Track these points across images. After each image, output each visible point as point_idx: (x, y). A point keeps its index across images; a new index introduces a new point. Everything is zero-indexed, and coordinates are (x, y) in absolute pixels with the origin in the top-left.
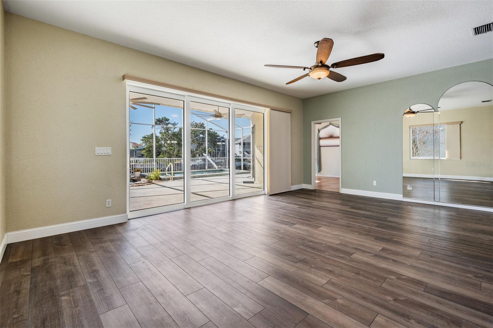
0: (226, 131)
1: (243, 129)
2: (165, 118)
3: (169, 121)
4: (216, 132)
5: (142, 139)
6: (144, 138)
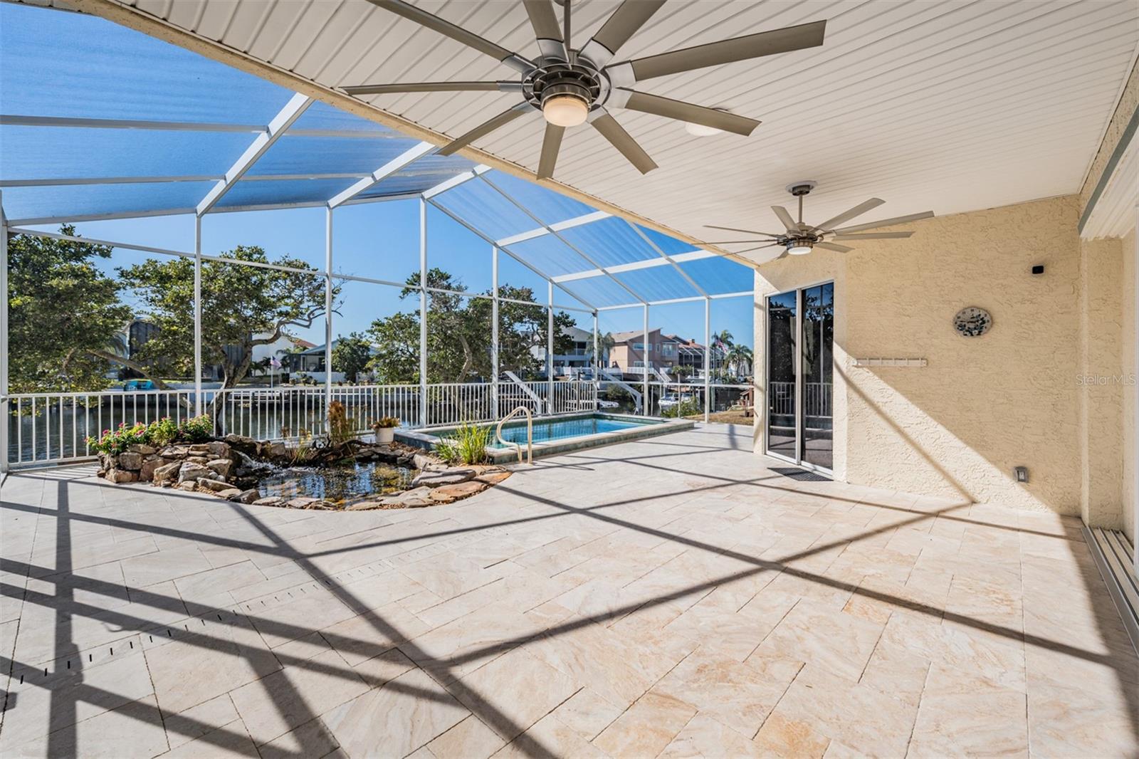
0: (594, 311)
1: (648, 305)
2: (437, 272)
3: (450, 281)
4: (566, 312)
5: (370, 329)
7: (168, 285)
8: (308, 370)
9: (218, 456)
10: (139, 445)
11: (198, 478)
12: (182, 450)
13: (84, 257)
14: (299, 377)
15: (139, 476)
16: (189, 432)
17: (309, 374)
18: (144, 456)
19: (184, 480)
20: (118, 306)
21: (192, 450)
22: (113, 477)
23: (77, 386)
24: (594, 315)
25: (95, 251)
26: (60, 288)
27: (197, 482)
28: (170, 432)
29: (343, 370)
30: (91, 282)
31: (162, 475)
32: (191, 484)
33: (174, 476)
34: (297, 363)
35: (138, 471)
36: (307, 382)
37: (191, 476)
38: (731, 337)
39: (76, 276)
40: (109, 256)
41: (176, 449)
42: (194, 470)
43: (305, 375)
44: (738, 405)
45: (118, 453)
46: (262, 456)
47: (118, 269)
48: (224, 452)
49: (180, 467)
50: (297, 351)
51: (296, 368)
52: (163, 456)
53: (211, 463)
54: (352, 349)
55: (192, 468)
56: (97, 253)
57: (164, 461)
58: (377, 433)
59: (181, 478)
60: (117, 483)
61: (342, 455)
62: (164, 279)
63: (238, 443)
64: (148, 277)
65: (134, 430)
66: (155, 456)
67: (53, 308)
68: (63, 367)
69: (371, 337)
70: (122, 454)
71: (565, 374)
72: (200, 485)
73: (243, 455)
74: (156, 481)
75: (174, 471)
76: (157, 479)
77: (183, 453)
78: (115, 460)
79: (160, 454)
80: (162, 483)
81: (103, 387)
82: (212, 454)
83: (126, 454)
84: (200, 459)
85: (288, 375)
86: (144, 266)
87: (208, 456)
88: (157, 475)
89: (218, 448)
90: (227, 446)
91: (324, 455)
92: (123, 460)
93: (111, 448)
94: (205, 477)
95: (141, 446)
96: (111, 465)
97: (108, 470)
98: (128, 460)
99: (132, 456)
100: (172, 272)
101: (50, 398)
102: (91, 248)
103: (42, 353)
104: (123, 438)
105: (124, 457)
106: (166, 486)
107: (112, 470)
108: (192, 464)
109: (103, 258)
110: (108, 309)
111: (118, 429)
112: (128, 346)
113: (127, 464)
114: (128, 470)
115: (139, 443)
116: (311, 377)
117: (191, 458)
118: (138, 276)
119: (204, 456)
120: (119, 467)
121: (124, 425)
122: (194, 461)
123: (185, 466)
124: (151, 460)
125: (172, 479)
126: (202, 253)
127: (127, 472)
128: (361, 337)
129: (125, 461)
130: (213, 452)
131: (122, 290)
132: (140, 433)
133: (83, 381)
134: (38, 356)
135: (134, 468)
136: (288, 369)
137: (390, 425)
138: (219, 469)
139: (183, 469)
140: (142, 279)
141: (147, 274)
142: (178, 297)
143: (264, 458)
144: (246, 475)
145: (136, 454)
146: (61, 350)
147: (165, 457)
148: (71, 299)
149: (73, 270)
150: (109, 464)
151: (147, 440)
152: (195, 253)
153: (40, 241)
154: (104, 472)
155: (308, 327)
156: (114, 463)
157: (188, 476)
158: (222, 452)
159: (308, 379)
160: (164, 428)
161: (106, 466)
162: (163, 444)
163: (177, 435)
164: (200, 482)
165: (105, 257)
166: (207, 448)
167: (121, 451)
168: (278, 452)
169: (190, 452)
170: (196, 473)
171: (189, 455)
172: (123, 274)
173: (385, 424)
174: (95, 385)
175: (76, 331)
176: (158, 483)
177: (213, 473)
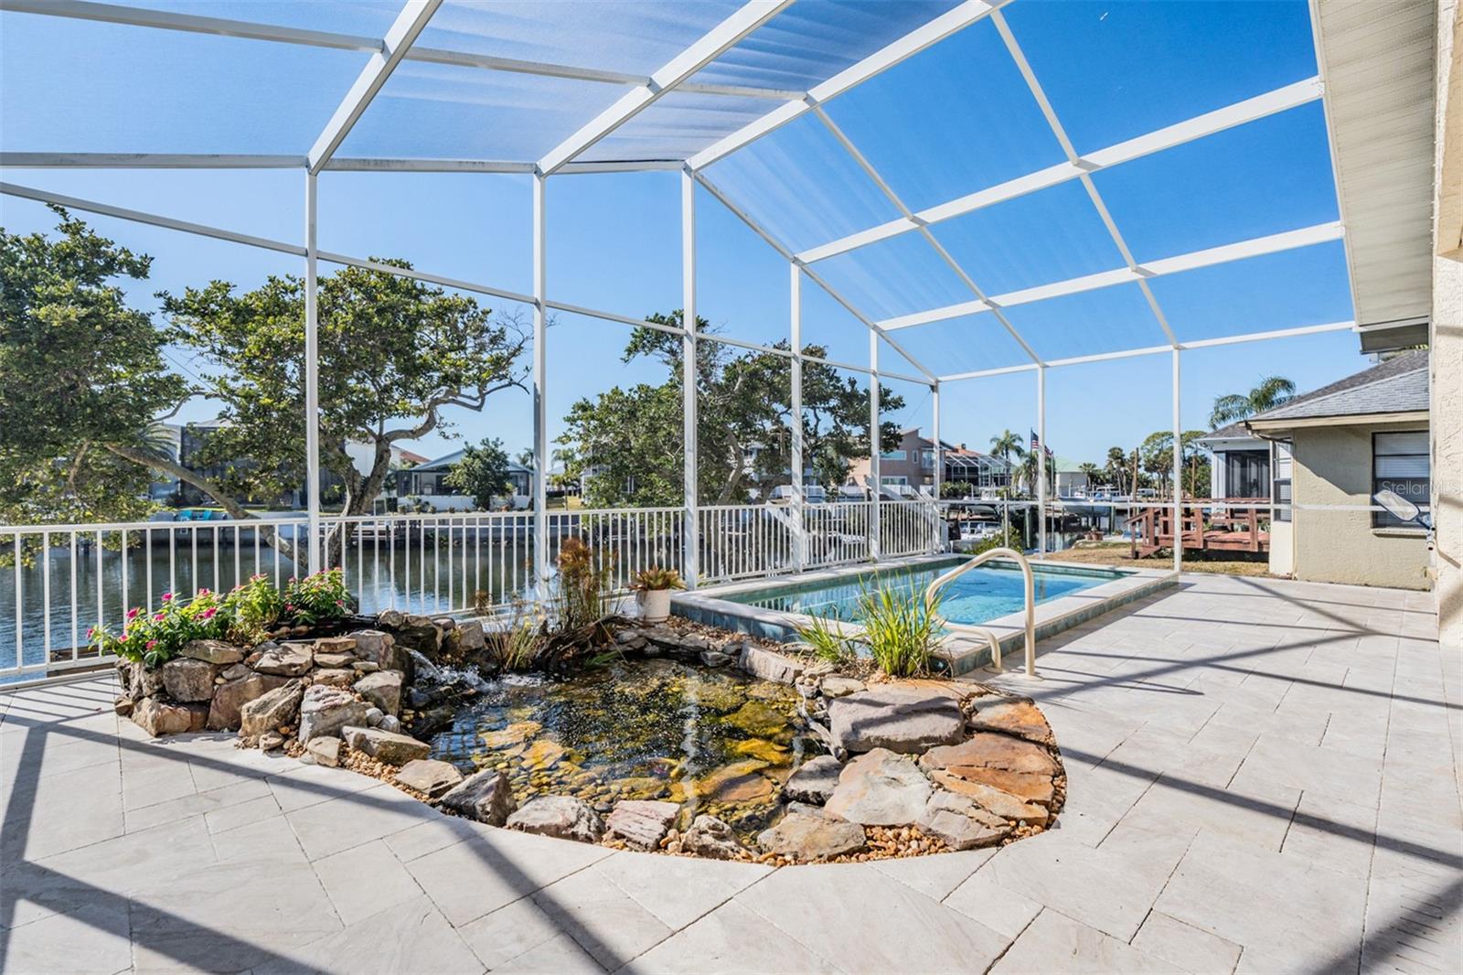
0: (933, 382)
1: (1046, 366)
5: (570, 415)
6: (584, 408)
7: (250, 326)
8: (422, 493)
9: (375, 664)
10: (208, 643)
11: (346, 729)
12: (299, 654)
13: (102, 277)
14: (411, 503)
15: (207, 717)
16: (304, 606)
17: (424, 498)
18: (218, 669)
19: (314, 735)
20: (163, 374)
21: (320, 652)
22: (149, 720)
23: (96, 515)
24: (933, 388)
25: (121, 265)
26: (55, 324)
27: (344, 740)
28: (265, 606)
29: (472, 493)
30: (111, 315)
31: (262, 721)
32: (330, 746)
33: (289, 721)
34: (407, 483)
35: (205, 705)
36: (421, 510)
37: (329, 722)
38: (1020, 439)
39: (86, 304)
40: (145, 276)
41: (286, 650)
42: (334, 707)
43: (420, 500)
44: (1086, 540)
45: (160, 663)
46: (446, 653)
47: (160, 295)
48: (386, 653)
49: (301, 698)
50: (405, 467)
51: (405, 490)
52: (258, 670)
53: (365, 684)
54: (484, 462)
55: (329, 702)
56: (125, 270)
57: (262, 682)
58: (642, 600)
59: (306, 728)
60: (158, 735)
61: (591, 646)
62: (243, 314)
63: (403, 628)
64: (214, 313)
65: (195, 606)
66: (240, 666)
67: (41, 362)
68: (71, 479)
69: (571, 430)
70: (169, 664)
71: (783, 495)
72: (350, 749)
73: (417, 654)
74: (248, 734)
75: (288, 708)
76: (249, 728)
77: (302, 661)
78: (153, 679)
79: (251, 663)
80: (262, 743)
81: (139, 514)
82: (362, 659)
83: (177, 664)
84: (341, 674)
85: (395, 500)
86: (208, 292)
87: (355, 664)
88: (250, 720)
89: (371, 644)
90: (390, 639)
91: (561, 648)
92: (171, 678)
93: (144, 648)
94: (357, 724)
95: (211, 644)
96: (146, 690)
97: (139, 698)
98: (183, 677)
99: (190, 670)
100: (257, 305)
101: (51, 535)
102: (114, 260)
103: (23, 449)
104: (171, 626)
105: (173, 673)
106: (272, 750)
107: (146, 701)
108: (326, 690)
109: (134, 279)
110: (146, 380)
111: (160, 607)
112: (179, 462)
113: (180, 688)
114: (183, 704)
115: (205, 638)
116: (427, 503)
117: (322, 673)
118: (196, 310)
119: (347, 665)
120: (165, 695)
121: (174, 596)
122: (329, 681)
123: (313, 696)
124: (233, 679)
125: (284, 730)
126: (318, 248)
127: (181, 710)
128: (496, 446)
129: (175, 681)
130: (363, 654)
131: (168, 344)
132: (209, 615)
133: (105, 506)
134: (16, 456)
135: (196, 699)
136: (394, 493)
137: (667, 584)
138: (385, 700)
139: (309, 705)
140: (203, 315)
141: (212, 306)
142: (269, 343)
143: (449, 656)
144: (432, 704)
145: (201, 664)
146: (58, 444)
147: (263, 672)
148: (76, 344)
149: (80, 293)
150: (140, 687)
151: (223, 629)
152: (307, 246)
153: (21, 244)
154: (130, 702)
155: (478, 408)
156: (151, 685)
157: (322, 723)
158: (382, 652)
159: (423, 506)
160: (254, 597)
161: (134, 692)
162: (256, 640)
163: (282, 612)
164: (351, 739)
165: (138, 277)
166: (350, 646)
167: (166, 657)
168: (472, 644)
169: (320, 658)
170: (336, 715)
171: (317, 666)
172: (170, 306)
173: (660, 582)
174: (125, 512)
175: (85, 409)
176: (253, 738)
177: (372, 711)
